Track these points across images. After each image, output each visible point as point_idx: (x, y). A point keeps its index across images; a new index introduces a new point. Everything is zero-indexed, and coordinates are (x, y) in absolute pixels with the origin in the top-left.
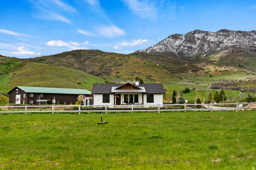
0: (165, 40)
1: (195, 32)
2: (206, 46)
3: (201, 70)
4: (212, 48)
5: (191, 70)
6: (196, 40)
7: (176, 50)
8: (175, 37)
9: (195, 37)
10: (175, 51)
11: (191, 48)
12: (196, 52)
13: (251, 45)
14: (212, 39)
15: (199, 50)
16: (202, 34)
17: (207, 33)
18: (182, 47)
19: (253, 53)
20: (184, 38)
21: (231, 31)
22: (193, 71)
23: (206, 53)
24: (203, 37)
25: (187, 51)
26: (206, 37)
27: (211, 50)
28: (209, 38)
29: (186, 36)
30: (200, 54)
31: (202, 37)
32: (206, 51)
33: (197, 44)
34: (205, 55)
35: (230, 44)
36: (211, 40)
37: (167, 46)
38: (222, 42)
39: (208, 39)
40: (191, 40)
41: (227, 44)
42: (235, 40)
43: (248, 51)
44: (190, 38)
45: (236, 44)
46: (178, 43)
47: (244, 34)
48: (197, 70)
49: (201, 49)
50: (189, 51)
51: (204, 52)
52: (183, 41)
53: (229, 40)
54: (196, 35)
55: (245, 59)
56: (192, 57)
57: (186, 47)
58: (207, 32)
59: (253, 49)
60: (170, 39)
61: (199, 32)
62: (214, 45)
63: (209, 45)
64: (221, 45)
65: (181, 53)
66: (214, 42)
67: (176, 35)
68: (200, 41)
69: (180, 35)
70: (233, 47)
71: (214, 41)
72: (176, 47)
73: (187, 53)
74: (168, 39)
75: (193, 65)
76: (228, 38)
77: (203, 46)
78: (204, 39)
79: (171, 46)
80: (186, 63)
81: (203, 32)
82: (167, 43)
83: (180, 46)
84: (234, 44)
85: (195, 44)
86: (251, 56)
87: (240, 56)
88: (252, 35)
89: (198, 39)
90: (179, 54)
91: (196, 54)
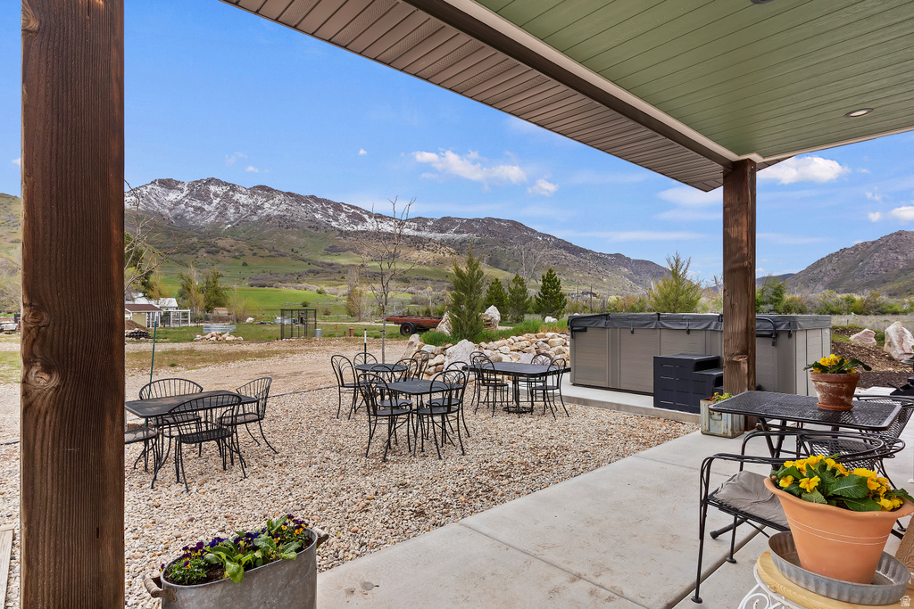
0: (145, 186)
1: (209, 181)
2: (232, 211)
3: (225, 253)
4: (242, 215)
5: (204, 250)
6: (212, 196)
7: (171, 210)
8: (168, 184)
9: (208, 191)
10: (167, 211)
11: (200, 209)
12: (212, 218)
13: (309, 218)
14: (243, 199)
15: (218, 216)
16: (224, 187)
17: (233, 188)
18: (183, 206)
19: (313, 231)
20: (186, 189)
21: (275, 191)
22: (208, 252)
23: (231, 223)
24: (226, 194)
25: (192, 215)
26: (231, 193)
27: (240, 217)
28: (237, 196)
29: (192, 186)
30: (220, 224)
31: (224, 193)
32: (232, 219)
33: (214, 204)
34: (229, 226)
35: (276, 213)
36: (240, 201)
37: (149, 200)
38: (260, 207)
39: (235, 198)
40: (201, 195)
41: (269, 211)
42: (284, 207)
43: (306, 228)
44: (200, 190)
45: (285, 213)
46: (173, 196)
47: (298, 199)
48: (218, 252)
49: (222, 214)
50: (197, 215)
51: (227, 220)
52: (183, 195)
53: (273, 205)
54: (213, 188)
55: (301, 240)
56: (203, 228)
57: (191, 206)
58: (234, 185)
59: (313, 225)
60: (156, 187)
61: (218, 183)
62: (247, 211)
63: (237, 208)
64: (260, 211)
65: (180, 217)
66: (247, 205)
67: (170, 180)
68: (219, 199)
69: (178, 183)
70: (281, 217)
71: (246, 202)
72: (169, 205)
73: (192, 218)
74: (150, 186)
75: (209, 240)
76: (271, 202)
77: (226, 209)
78: (226, 197)
79: (158, 201)
80: (193, 236)
81: (226, 184)
82: (150, 193)
83: (178, 203)
84: (282, 213)
85: (210, 203)
86: (311, 237)
87: (293, 234)
88: (309, 203)
89: (216, 195)
90: (175, 218)
91: (212, 222)
